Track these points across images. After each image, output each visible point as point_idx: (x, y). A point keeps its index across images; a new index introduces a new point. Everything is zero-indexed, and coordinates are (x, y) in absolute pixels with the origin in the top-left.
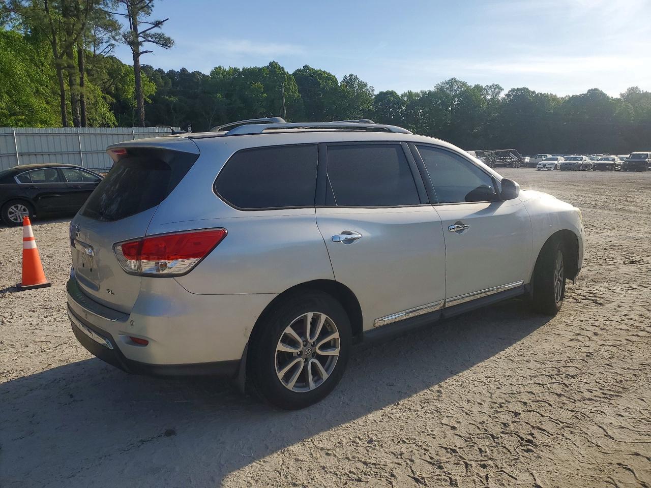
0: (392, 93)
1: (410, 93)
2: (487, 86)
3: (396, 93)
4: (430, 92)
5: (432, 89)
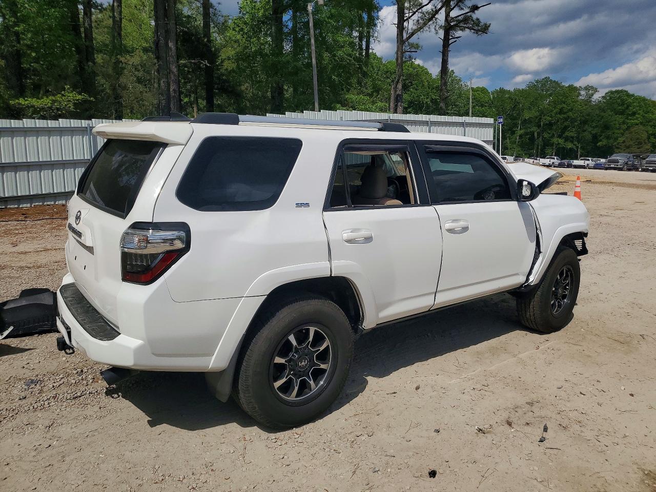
0: (483, 90)
2: (581, 87)
3: (486, 90)
4: (522, 90)
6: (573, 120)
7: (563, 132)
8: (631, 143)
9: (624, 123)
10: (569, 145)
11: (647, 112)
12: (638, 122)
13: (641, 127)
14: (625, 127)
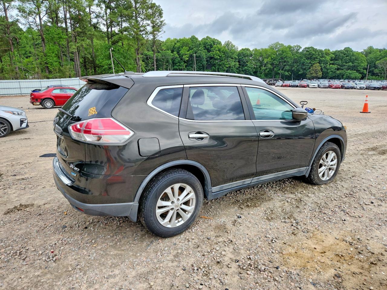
0: (248, 50)
1: (256, 49)
2: (294, 46)
3: (249, 50)
4: (265, 49)
5: (267, 47)
6: (288, 62)
7: (284, 68)
8: (313, 72)
9: (310, 63)
10: (287, 73)
11: (322, 57)
12: (316, 62)
13: (318, 64)
14: (310, 65)
